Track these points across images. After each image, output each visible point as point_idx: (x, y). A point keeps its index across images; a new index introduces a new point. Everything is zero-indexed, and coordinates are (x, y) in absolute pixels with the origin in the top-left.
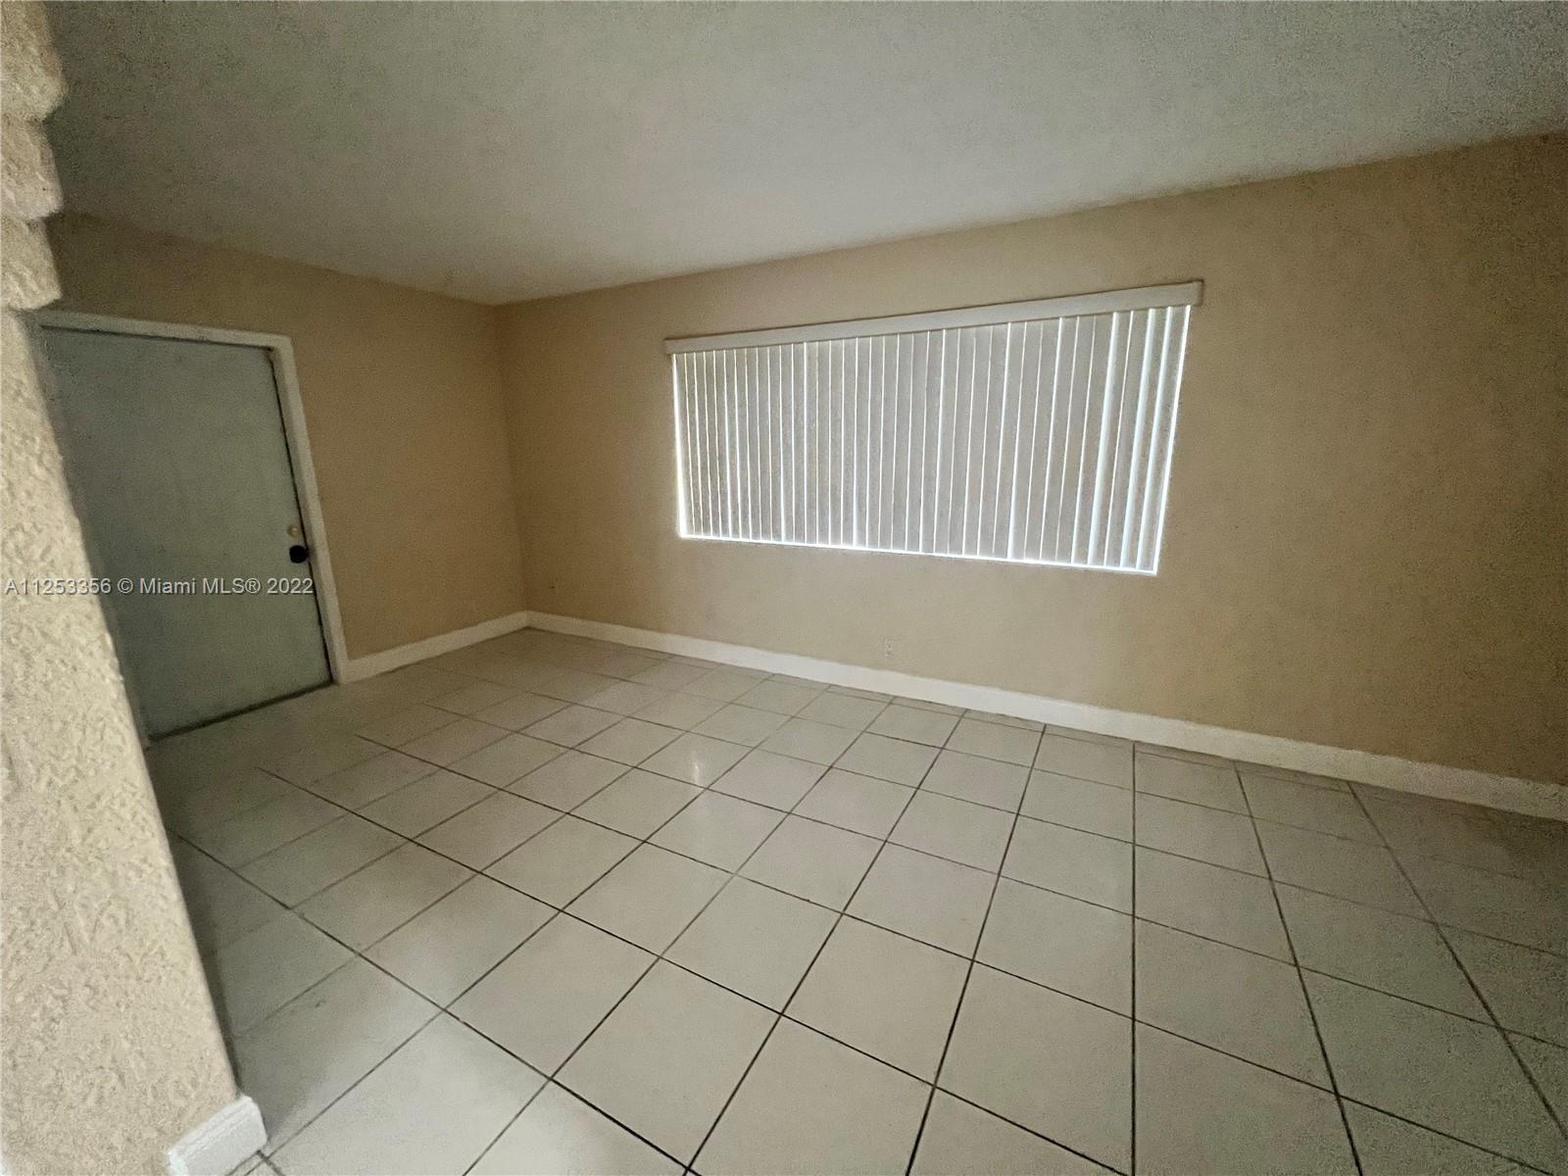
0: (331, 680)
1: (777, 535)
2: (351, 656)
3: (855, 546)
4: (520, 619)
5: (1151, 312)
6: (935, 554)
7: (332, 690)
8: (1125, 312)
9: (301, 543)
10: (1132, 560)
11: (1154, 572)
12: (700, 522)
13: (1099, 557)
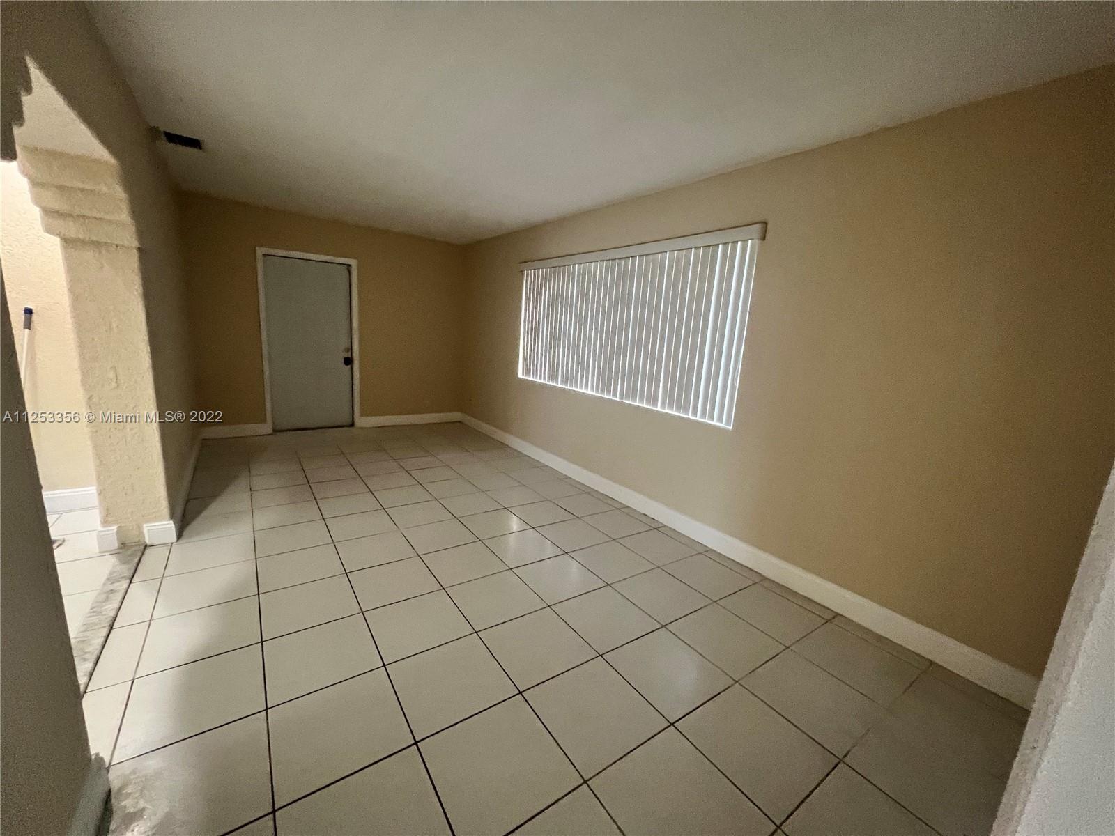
0: (352, 425)
1: (557, 382)
2: (362, 415)
3: (589, 392)
4: (456, 416)
5: (739, 244)
6: (624, 401)
7: (351, 429)
8: (726, 244)
9: (350, 356)
10: (720, 419)
11: (731, 428)
12: (527, 371)
13: (703, 415)
